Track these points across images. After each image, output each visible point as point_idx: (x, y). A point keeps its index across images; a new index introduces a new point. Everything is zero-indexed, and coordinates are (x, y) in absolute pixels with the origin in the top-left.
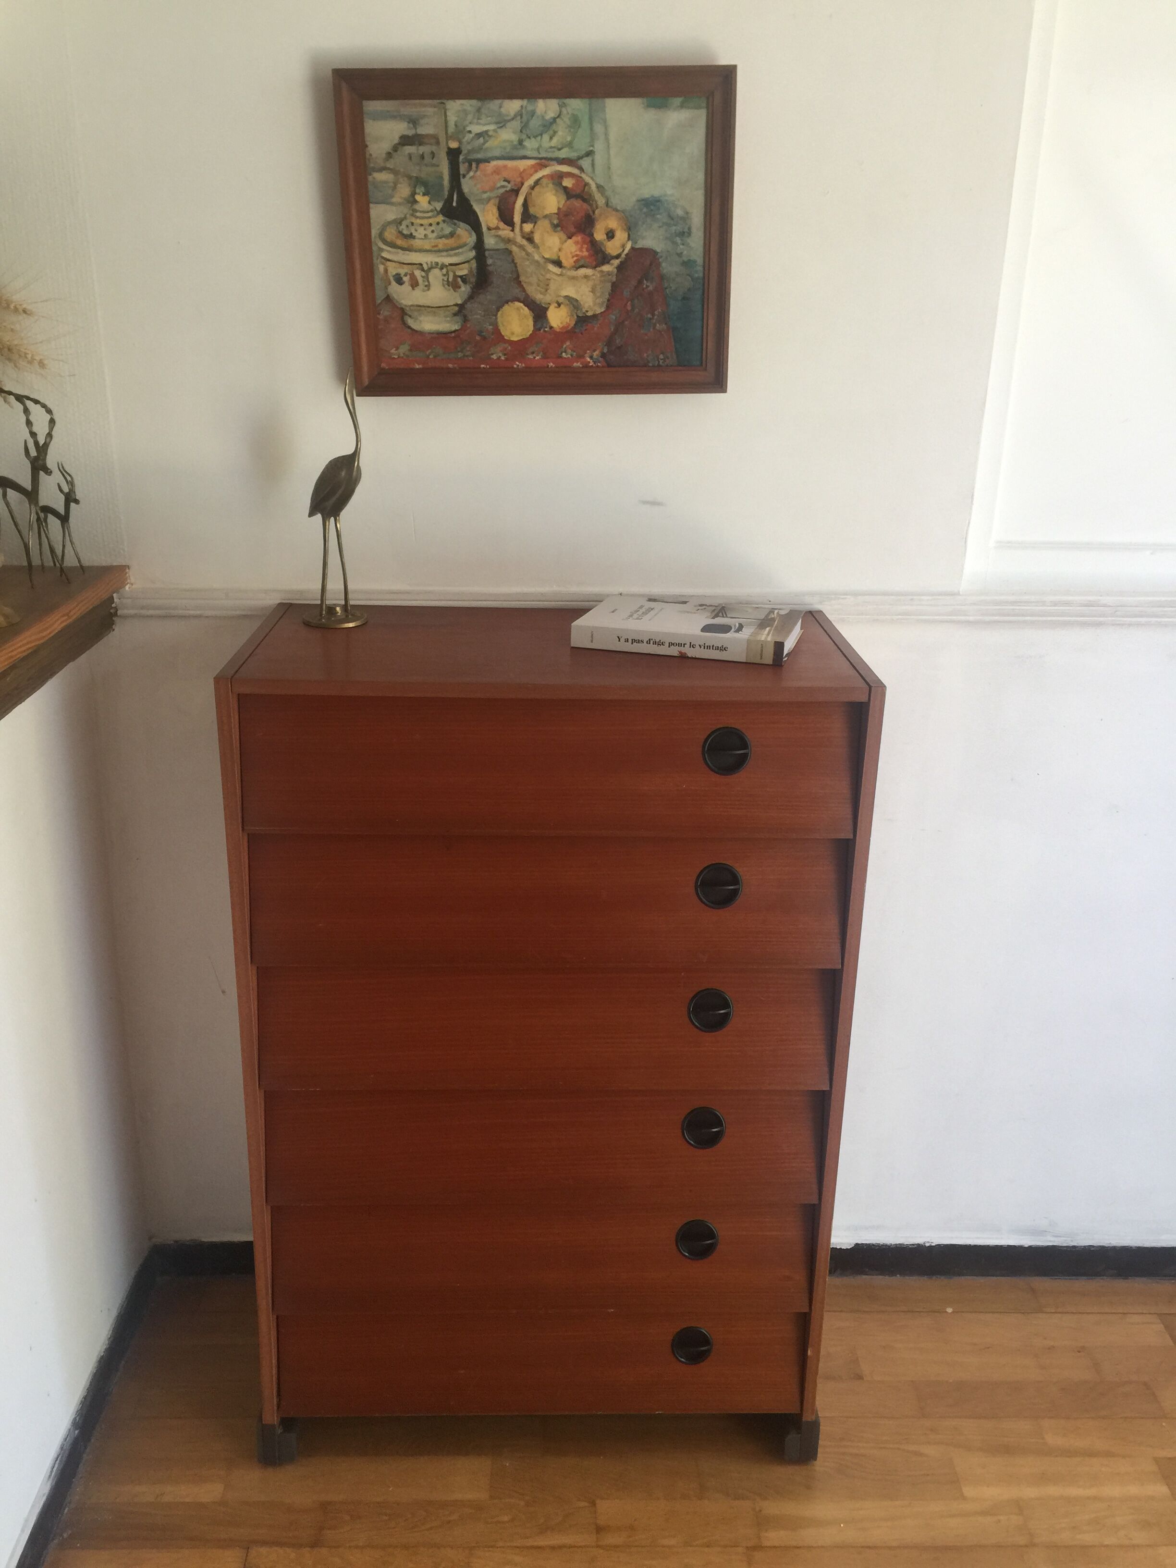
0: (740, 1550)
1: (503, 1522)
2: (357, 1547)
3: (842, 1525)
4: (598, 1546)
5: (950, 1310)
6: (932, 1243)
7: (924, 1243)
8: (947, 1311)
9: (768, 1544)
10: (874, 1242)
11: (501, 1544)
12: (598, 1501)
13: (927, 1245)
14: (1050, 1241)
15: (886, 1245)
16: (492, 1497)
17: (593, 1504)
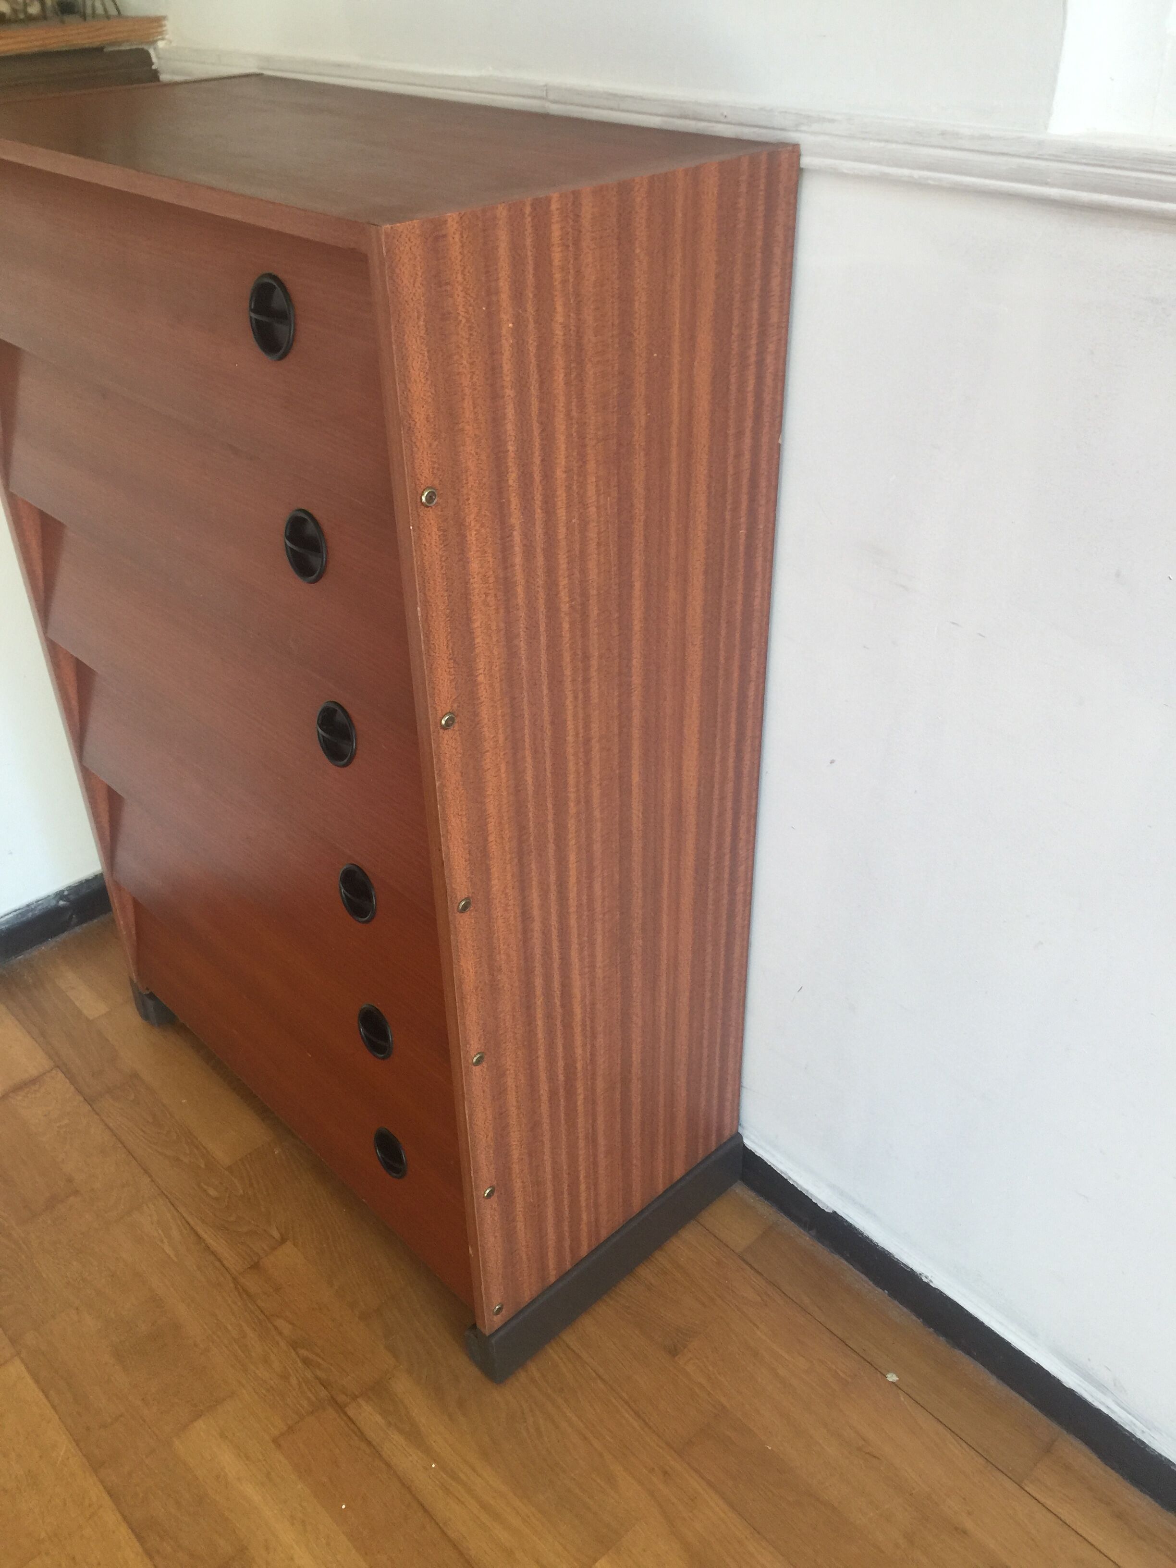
0: (323, 1393)
1: (208, 1195)
2: (106, 1125)
3: (433, 1466)
4: (234, 1279)
5: (892, 1377)
6: (931, 1281)
7: (920, 1274)
8: (888, 1376)
9: (351, 1411)
10: (857, 1226)
11: (182, 1209)
12: (289, 1244)
13: (925, 1280)
14: (1108, 1407)
15: (871, 1241)
16: (229, 1169)
17: (283, 1240)
